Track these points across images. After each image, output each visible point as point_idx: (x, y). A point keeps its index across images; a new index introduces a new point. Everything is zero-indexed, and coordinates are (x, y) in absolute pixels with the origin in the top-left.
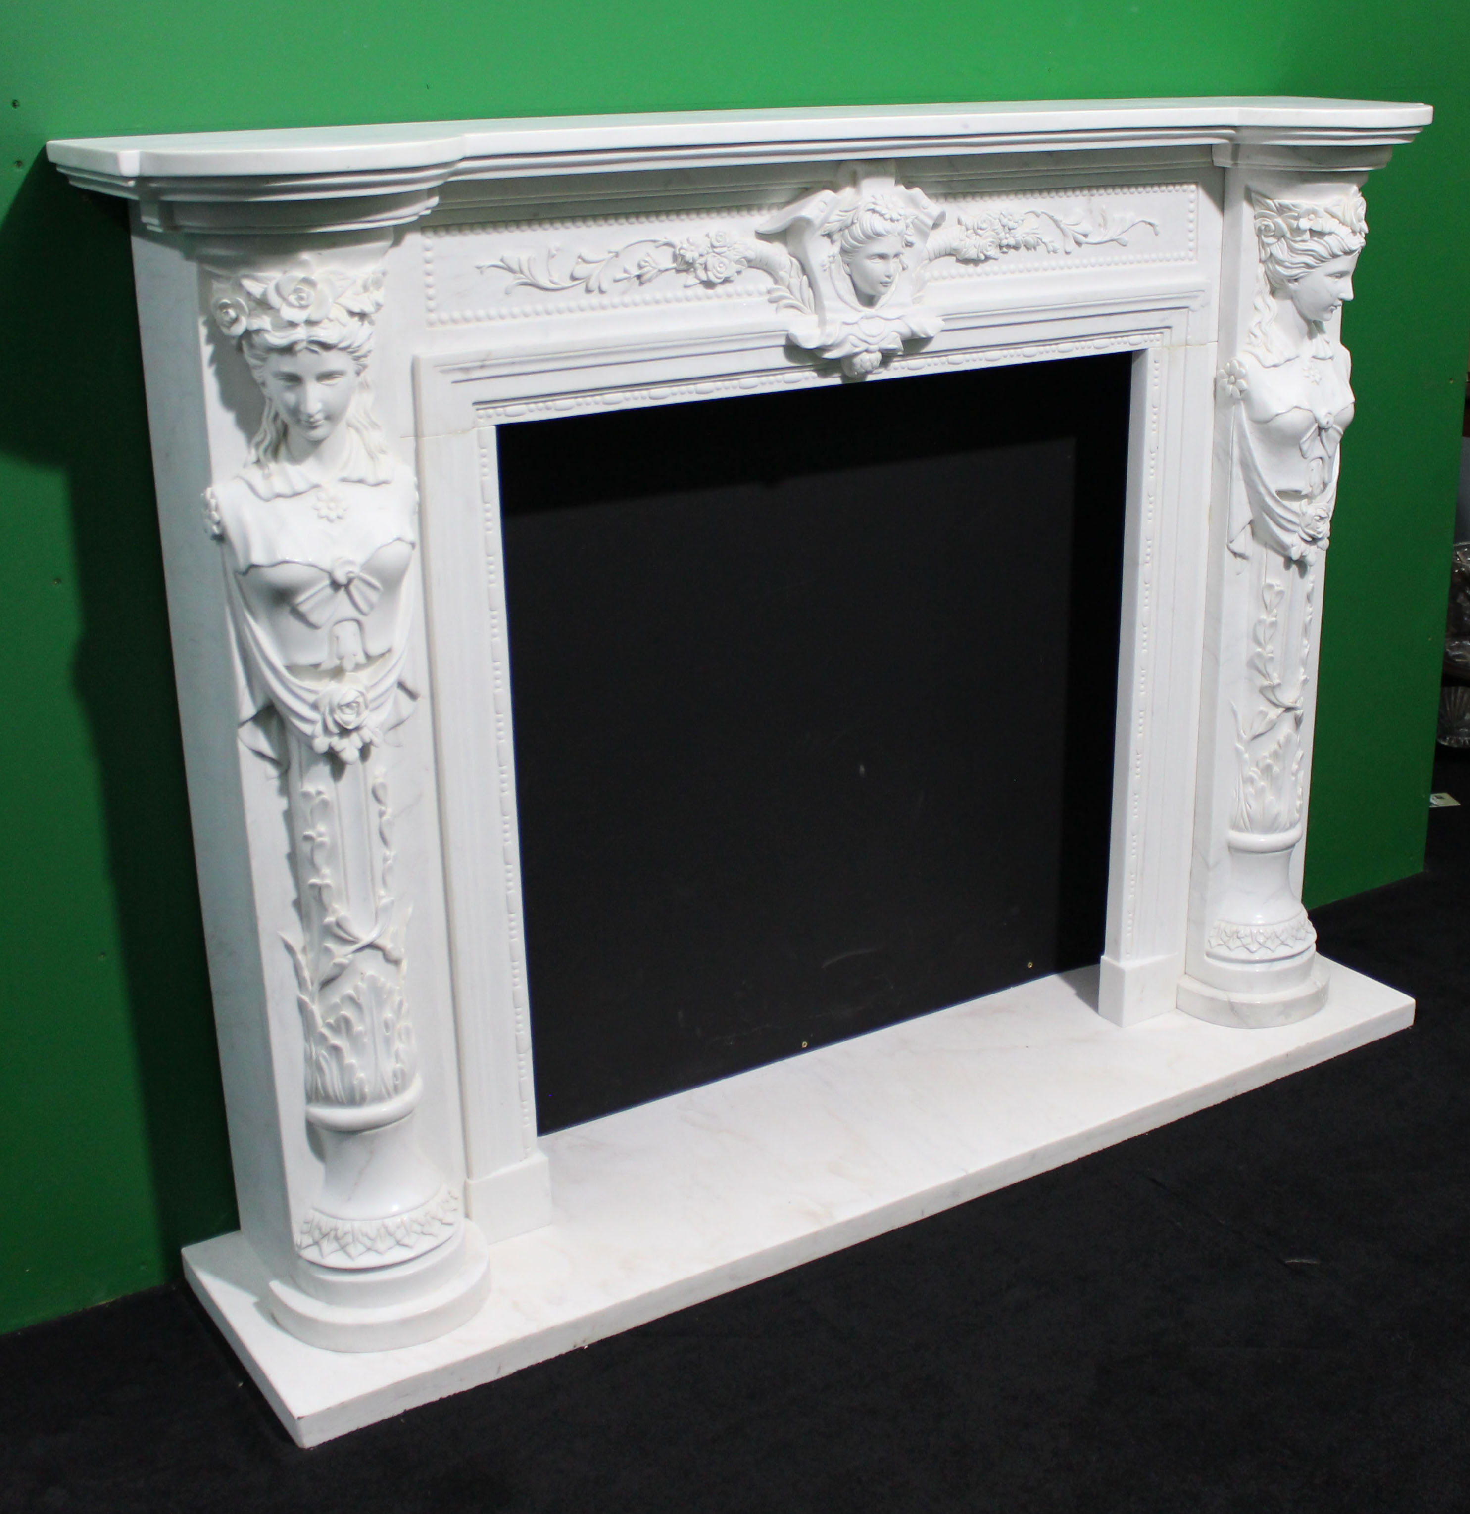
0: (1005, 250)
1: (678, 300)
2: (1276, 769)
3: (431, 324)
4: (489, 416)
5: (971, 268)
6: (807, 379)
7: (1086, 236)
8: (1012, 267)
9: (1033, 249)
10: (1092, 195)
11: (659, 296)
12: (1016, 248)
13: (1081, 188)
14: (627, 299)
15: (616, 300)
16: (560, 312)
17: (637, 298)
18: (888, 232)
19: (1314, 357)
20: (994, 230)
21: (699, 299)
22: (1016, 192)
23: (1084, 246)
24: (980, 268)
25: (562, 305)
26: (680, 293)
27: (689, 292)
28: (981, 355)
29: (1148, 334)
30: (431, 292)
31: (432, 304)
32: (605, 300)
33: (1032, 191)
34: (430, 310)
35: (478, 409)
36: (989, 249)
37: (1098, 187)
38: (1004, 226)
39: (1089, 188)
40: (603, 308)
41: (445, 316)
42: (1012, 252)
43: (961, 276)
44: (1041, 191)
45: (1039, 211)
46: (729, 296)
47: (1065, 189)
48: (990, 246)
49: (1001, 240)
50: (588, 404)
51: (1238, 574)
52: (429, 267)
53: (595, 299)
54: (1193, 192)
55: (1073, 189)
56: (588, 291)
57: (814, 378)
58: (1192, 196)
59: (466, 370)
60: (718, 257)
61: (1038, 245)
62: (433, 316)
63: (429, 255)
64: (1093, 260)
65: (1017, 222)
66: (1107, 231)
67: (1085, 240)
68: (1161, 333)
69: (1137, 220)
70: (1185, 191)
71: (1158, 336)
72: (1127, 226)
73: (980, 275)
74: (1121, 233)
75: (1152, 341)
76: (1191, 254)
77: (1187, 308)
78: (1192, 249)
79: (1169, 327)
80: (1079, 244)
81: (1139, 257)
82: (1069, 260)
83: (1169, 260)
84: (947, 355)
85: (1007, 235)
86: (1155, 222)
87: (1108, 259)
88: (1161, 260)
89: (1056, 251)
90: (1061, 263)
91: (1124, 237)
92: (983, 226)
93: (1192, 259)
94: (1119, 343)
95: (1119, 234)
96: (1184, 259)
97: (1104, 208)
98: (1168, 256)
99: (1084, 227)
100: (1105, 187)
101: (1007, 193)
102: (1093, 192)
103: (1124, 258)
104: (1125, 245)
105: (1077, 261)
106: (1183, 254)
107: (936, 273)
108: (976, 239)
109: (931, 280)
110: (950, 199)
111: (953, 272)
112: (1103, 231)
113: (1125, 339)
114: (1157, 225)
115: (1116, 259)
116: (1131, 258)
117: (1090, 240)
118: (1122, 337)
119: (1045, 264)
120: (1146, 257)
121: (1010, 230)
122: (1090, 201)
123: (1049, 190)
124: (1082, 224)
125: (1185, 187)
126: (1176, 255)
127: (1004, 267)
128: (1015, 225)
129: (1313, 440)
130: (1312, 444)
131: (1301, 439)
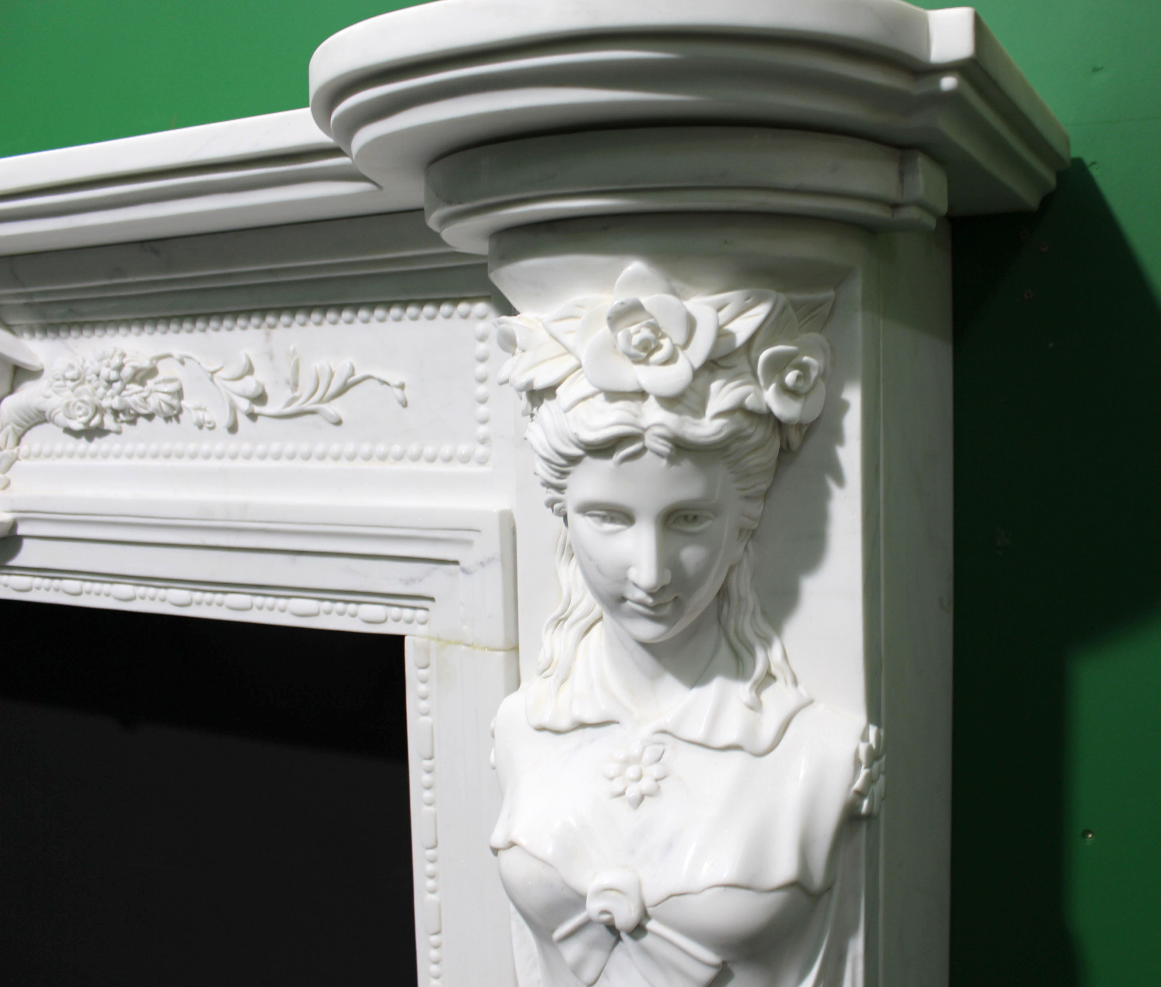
0: (121, 416)
5: (82, 444)
7: (261, 398)
8: (141, 447)
9: (173, 419)
10: (271, 327)
12: (150, 417)
13: (248, 314)
19: (666, 732)
20: (89, 382)
23: (260, 419)
24: (97, 444)
29: (414, 608)
36: (80, 413)
37: (279, 311)
38: (98, 375)
39: (263, 312)
42: (141, 422)
44: (181, 319)
45: (177, 353)
48: (80, 408)
49: (103, 399)
54: (483, 317)
55: (235, 315)
58: (481, 327)
61: (181, 410)
64: (275, 447)
65: (120, 368)
66: (297, 394)
67: (257, 409)
68: (426, 609)
69: (358, 375)
70: (465, 316)
71: (420, 613)
72: (336, 385)
73: (94, 456)
74: (325, 398)
75: (410, 622)
76: (481, 450)
77: (456, 563)
78: (484, 441)
79: (432, 599)
80: (253, 416)
81: (365, 448)
82: (232, 443)
83: (432, 460)
84: (61, 578)
85: (110, 392)
86: (395, 379)
87: (305, 448)
88: (416, 458)
89: (211, 426)
90: (219, 447)
91: (334, 408)
92: (70, 374)
93: (483, 461)
94: (341, 614)
95: (321, 401)
96: (466, 459)
97: (294, 350)
98: (429, 450)
99: (250, 385)
100: (293, 311)
101: (128, 323)
102: (270, 319)
103: (335, 448)
104: (338, 423)
105: (246, 447)
106: (463, 449)
107: (35, 448)
108: (67, 395)
109: (27, 457)
110: (50, 335)
111: (58, 448)
112: (288, 394)
113: (352, 607)
114: (402, 387)
115: (320, 448)
116: (349, 448)
117: (268, 409)
118: (347, 602)
119: (192, 447)
120: (381, 448)
121: (110, 383)
122: (268, 335)
123: (194, 318)
124: (248, 378)
125: (463, 307)
126: (446, 450)
127: (129, 447)
128: (114, 375)
129: (593, 945)
130: (597, 957)
131: (553, 931)
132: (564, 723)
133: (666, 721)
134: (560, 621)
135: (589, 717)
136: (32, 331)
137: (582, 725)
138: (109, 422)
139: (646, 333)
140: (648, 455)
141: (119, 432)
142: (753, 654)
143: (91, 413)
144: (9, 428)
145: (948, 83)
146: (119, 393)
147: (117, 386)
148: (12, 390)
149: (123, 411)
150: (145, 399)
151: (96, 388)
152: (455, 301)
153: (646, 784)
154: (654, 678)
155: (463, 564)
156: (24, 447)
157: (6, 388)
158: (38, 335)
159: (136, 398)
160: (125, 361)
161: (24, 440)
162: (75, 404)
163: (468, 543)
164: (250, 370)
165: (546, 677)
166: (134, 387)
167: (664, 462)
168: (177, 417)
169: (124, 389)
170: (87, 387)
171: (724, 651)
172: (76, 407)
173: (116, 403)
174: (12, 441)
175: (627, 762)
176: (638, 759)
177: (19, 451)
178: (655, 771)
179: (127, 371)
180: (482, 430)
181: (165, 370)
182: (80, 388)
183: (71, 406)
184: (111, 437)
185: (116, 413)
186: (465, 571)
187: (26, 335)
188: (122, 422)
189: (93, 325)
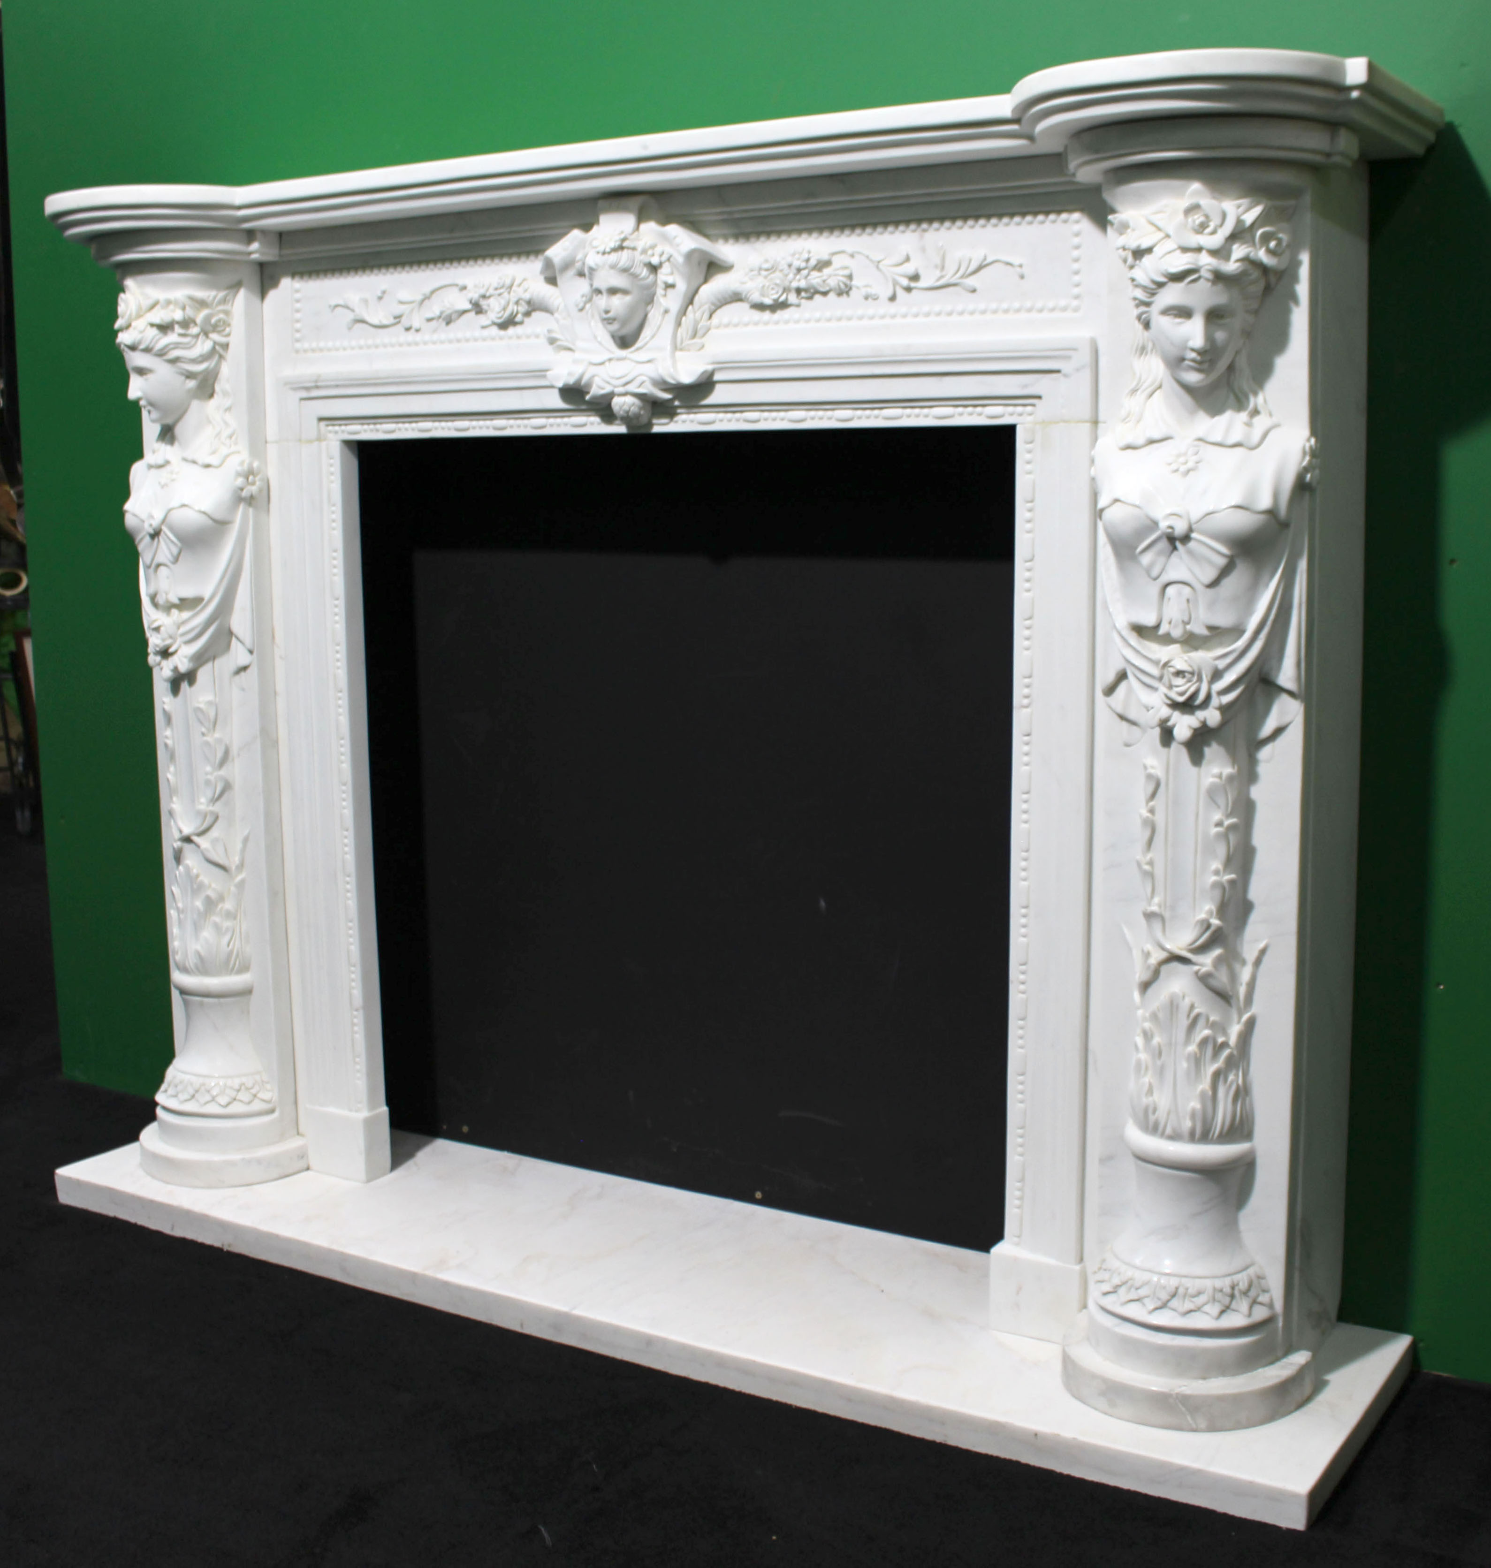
0: (803, 294)
1: (476, 340)
2: (1157, 1040)
3: (297, 351)
4: (336, 432)
5: (767, 315)
6: (592, 424)
7: (915, 277)
9: (845, 294)
10: (925, 231)
11: (460, 335)
12: (825, 294)
13: (907, 222)
14: (435, 337)
15: (427, 337)
16: (385, 346)
17: (443, 336)
18: (597, 265)
19: (1200, 440)
20: (781, 271)
21: (493, 339)
22: (821, 230)
23: (914, 292)
24: (780, 315)
25: (386, 340)
26: (478, 333)
27: (486, 333)
28: (782, 414)
30: (298, 325)
31: (298, 335)
32: (418, 337)
33: (842, 228)
34: (298, 340)
35: (327, 425)
36: (774, 292)
37: (930, 221)
38: (789, 266)
39: (919, 221)
40: (417, 344)
41: (306, 345)
42: (818, 297)
43: (756, 324)
44: (853, 227)
45: (850, 250)
46: (519, 337)
47: (886, 224)
48: (773, 289)
49: (791, 282)
50: (406, 429)
51: (1127, 745)
52: (298, 305)
53: (410, 336)
54: (1077, 222)
55: (897, 223)
56: (408, 329)
57: (599, 424)
58: (1076, 228)
59: (307, 389)
60: (499, 298)
61: (850, 288)
62: (298, 345)
63: (298, 296)
64: (926, 309)
65: (808, 260)
66: (944, 273)
67: (913, 284)
68: (1033, 405)
69: (989, 260)
70: (1065, 221)
71: (1029, 409)
72: (972, 267)
73: (777, 323)
74: (965, 276)
75: (1021, 415)
76: (1075, 303)
77: (1058, 371)
78: (1077, 297)
79: (1039, 397)
80: (908, 289)
81: (994, 306)
82: (892, 308)
83: (1041, 310)
84: (742, 412)
85: (798, 277)
86: (1016, 262)
87: (949, 308)
88: (1030, 310)
89: (876, 297)
90: (881, 311)
91: (971, 281)
92: (766, 266)
93: (1076, 310)
94: (971, 414)
95: (962, 277)
96: (1064, 309)
97: (942, 246)
98: (1039, 305)
99: (909, 268)
100: (942, 220)
101: (810, 231)
102: (924, 226)
103: (971, 307)
104: (974, 291)
105: (904, 310)
106: (1063, 303)
107: (725, 320)
108: (760, 281)
109: (718, 327)
110: (741, 240)
111: (746, 319)
112: (938, 273)
113: (979, 409)
114: (1021, 266)
115: (960, 308)
116: (982, 306)
117: (921, 284)
118: (975, 406)
119: (860, 312)
120: (1005, 305)
121: (799, 270)
122: (922, 237)
123: (864, 226)
124: (906, 265)
125: (1064, 216)
126: (1051, 304)
127: (807, 315)
128: (803, 265)
129: (1160, 553)
130: (1162, 560)
131: (1136, 548)
132: (1141, 441)
133: (1201, 434)
134: (1134, 391)
135: (1156, 435)
136: (726, 238)
137: (1152, 442)
138: (792, 298)
139: (1202, 219)
140: (1202, 280)
141: (798, 306)
142: (1247, 399)
143: (780, 292)
144: (706, 307)
145: (1355, 94)
146: (806, 277)
147: (805, 272)
148: (706, 280)
149: (806, 290)
150: (824, 281)
151: (787, 275)
152: (1059, 212)
153: (1190, 464)
154: (1192, 413)
155: (1063, 372)
156: (715, 319)
157: (702, 279)
158: (731, 241)
159: (818, 280)
160: (811, 255)
161: (714, 316)
162: (768, 287)
163: (1068, 358)
164: (908, 259)
165: (1126, 423)
166: (815, 274)
167: (1210, 284)
168: (847, 293)
169: (808, 274)
170: (778, 274)
171: (1232, 397)
172: (770, 289)
173: (803, 284)
174: (706, 315)
175: (1179, 456)
176: (1185, 454)
177: (711, 323)
178: (1195, 458)
179: (813, 262)
180: (1076, 291)
181: (837, 261)
182: (772, 276)
183: (765, 288)
184: (791, 309)
185: (798, 291)
186: (1066, 376)
187: (721, 242)
188: (803, 298)
189: (779, 233)
